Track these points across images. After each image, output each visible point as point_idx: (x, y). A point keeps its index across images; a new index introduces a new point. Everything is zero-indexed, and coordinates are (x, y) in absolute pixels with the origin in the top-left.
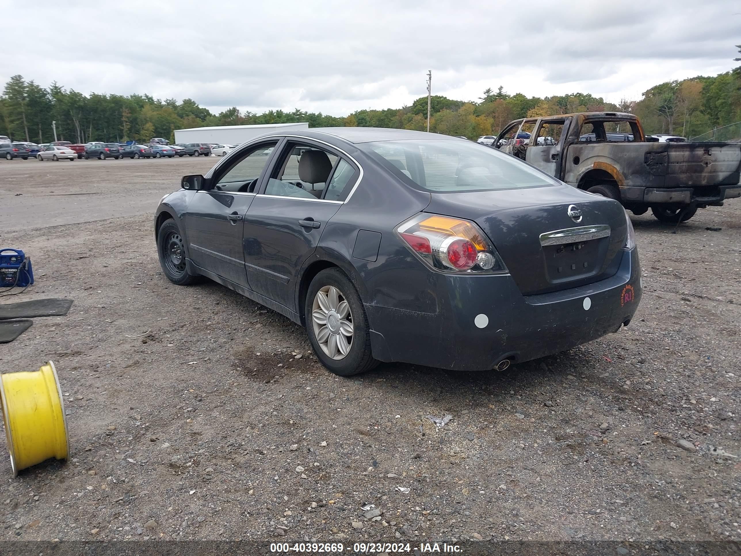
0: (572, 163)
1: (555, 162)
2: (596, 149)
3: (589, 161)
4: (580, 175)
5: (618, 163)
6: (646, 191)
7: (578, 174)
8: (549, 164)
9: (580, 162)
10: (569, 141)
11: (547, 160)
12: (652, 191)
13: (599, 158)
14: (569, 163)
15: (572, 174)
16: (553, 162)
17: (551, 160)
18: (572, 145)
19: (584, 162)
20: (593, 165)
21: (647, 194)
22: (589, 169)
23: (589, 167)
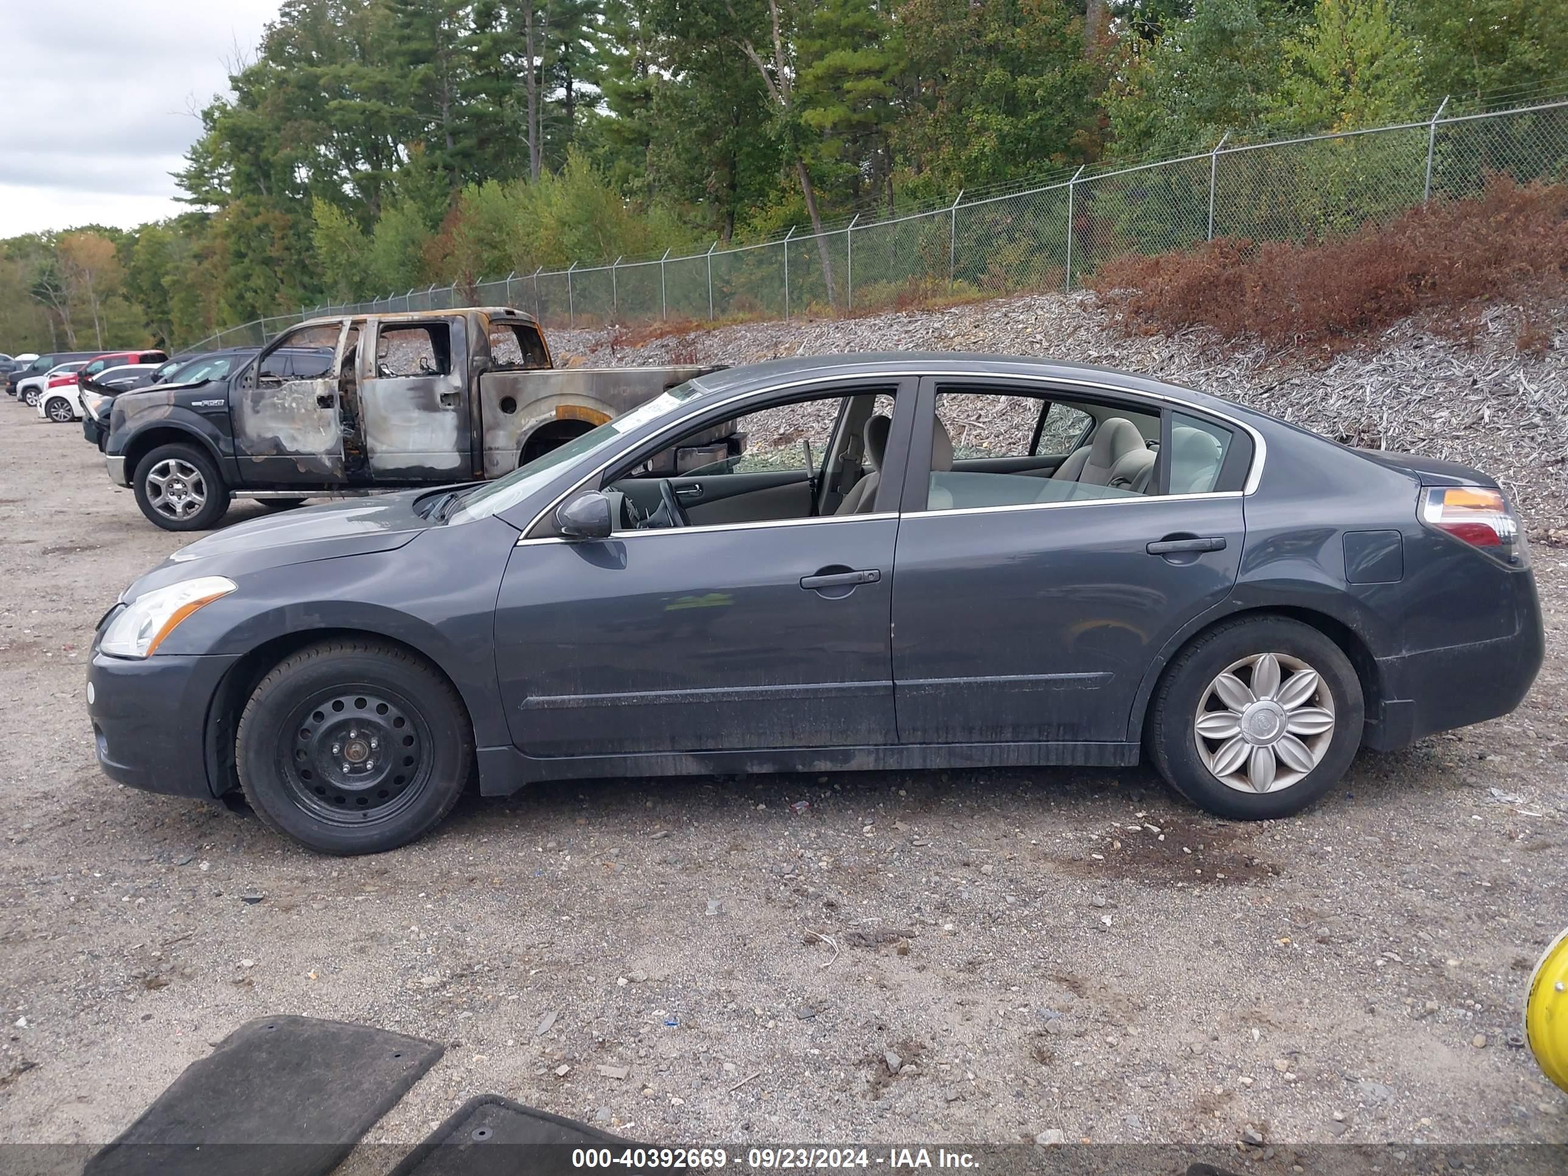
0: (499, 410)
1: (453, 410)
2: (552, 380)
3: (544, 406)
4: (525, 433)
5: (611, 406)
6: (679, 454)
7: (519, 432)
8: (438, 415)
9: (519, 408)
10: (478, 367)
11: (429, 406)
12: (691, 453)
13: (564, 398)
14: (491, 411)
15: (501, 433)
16: (447, 410)
17: (441, 406)
18: (485, 375)
19: (531, 408)
20: (554, 413)
21: (683, 458)
22: (545, 419)
23: (547, 415)
